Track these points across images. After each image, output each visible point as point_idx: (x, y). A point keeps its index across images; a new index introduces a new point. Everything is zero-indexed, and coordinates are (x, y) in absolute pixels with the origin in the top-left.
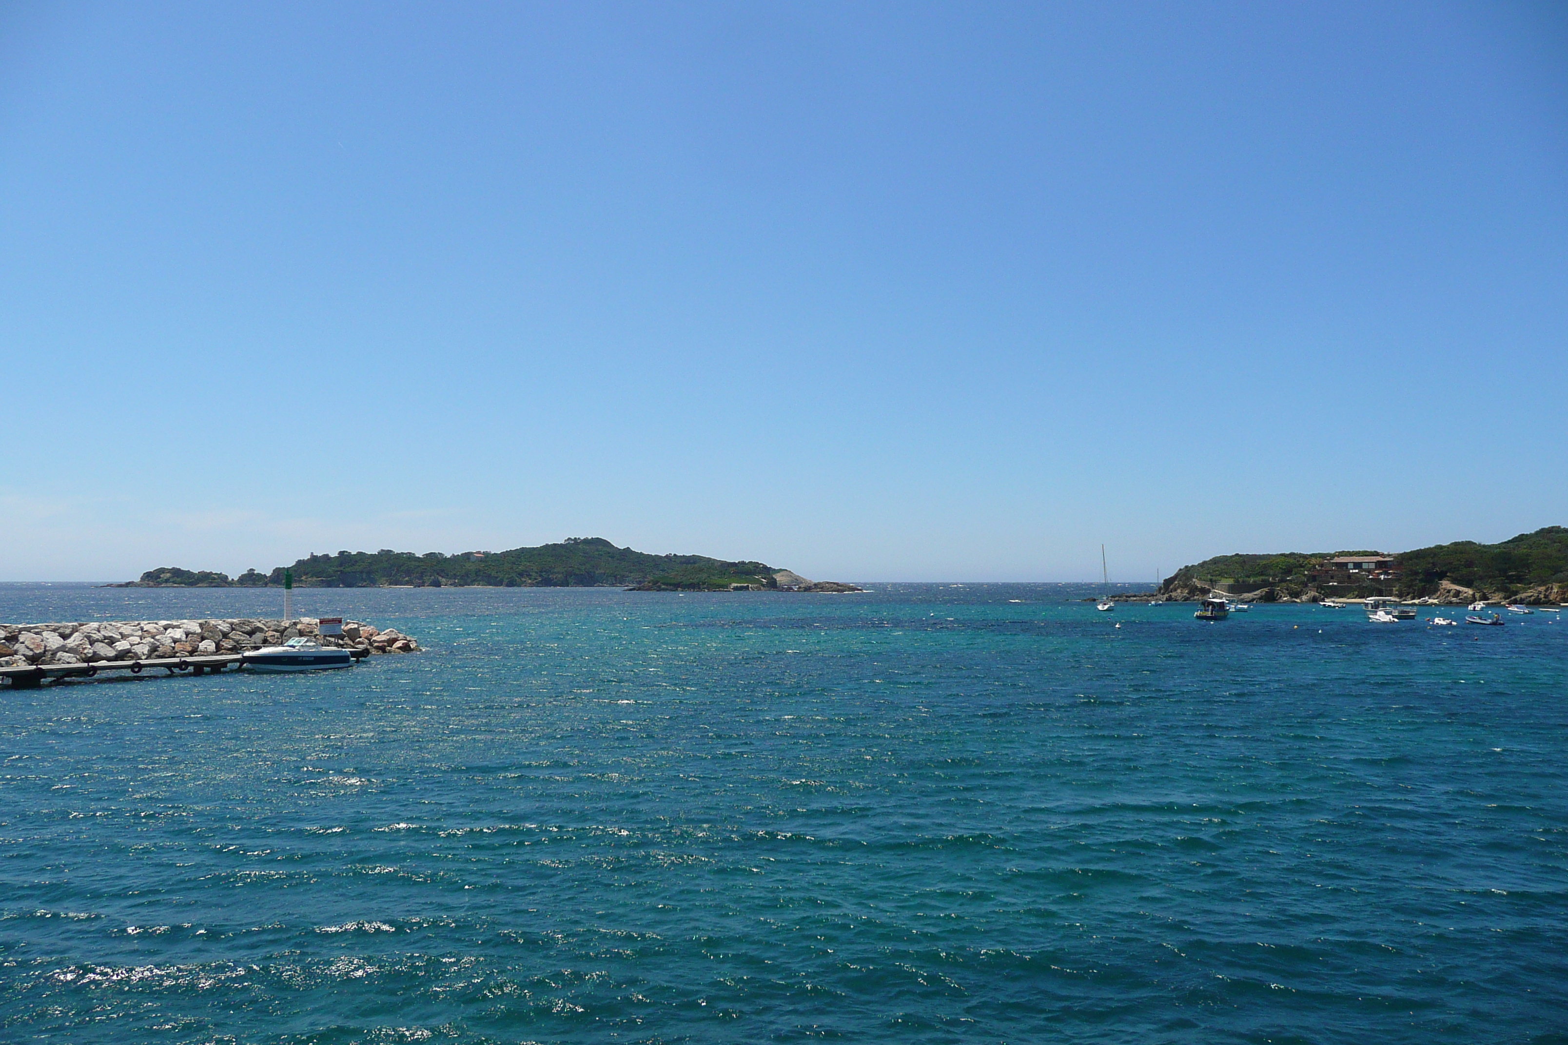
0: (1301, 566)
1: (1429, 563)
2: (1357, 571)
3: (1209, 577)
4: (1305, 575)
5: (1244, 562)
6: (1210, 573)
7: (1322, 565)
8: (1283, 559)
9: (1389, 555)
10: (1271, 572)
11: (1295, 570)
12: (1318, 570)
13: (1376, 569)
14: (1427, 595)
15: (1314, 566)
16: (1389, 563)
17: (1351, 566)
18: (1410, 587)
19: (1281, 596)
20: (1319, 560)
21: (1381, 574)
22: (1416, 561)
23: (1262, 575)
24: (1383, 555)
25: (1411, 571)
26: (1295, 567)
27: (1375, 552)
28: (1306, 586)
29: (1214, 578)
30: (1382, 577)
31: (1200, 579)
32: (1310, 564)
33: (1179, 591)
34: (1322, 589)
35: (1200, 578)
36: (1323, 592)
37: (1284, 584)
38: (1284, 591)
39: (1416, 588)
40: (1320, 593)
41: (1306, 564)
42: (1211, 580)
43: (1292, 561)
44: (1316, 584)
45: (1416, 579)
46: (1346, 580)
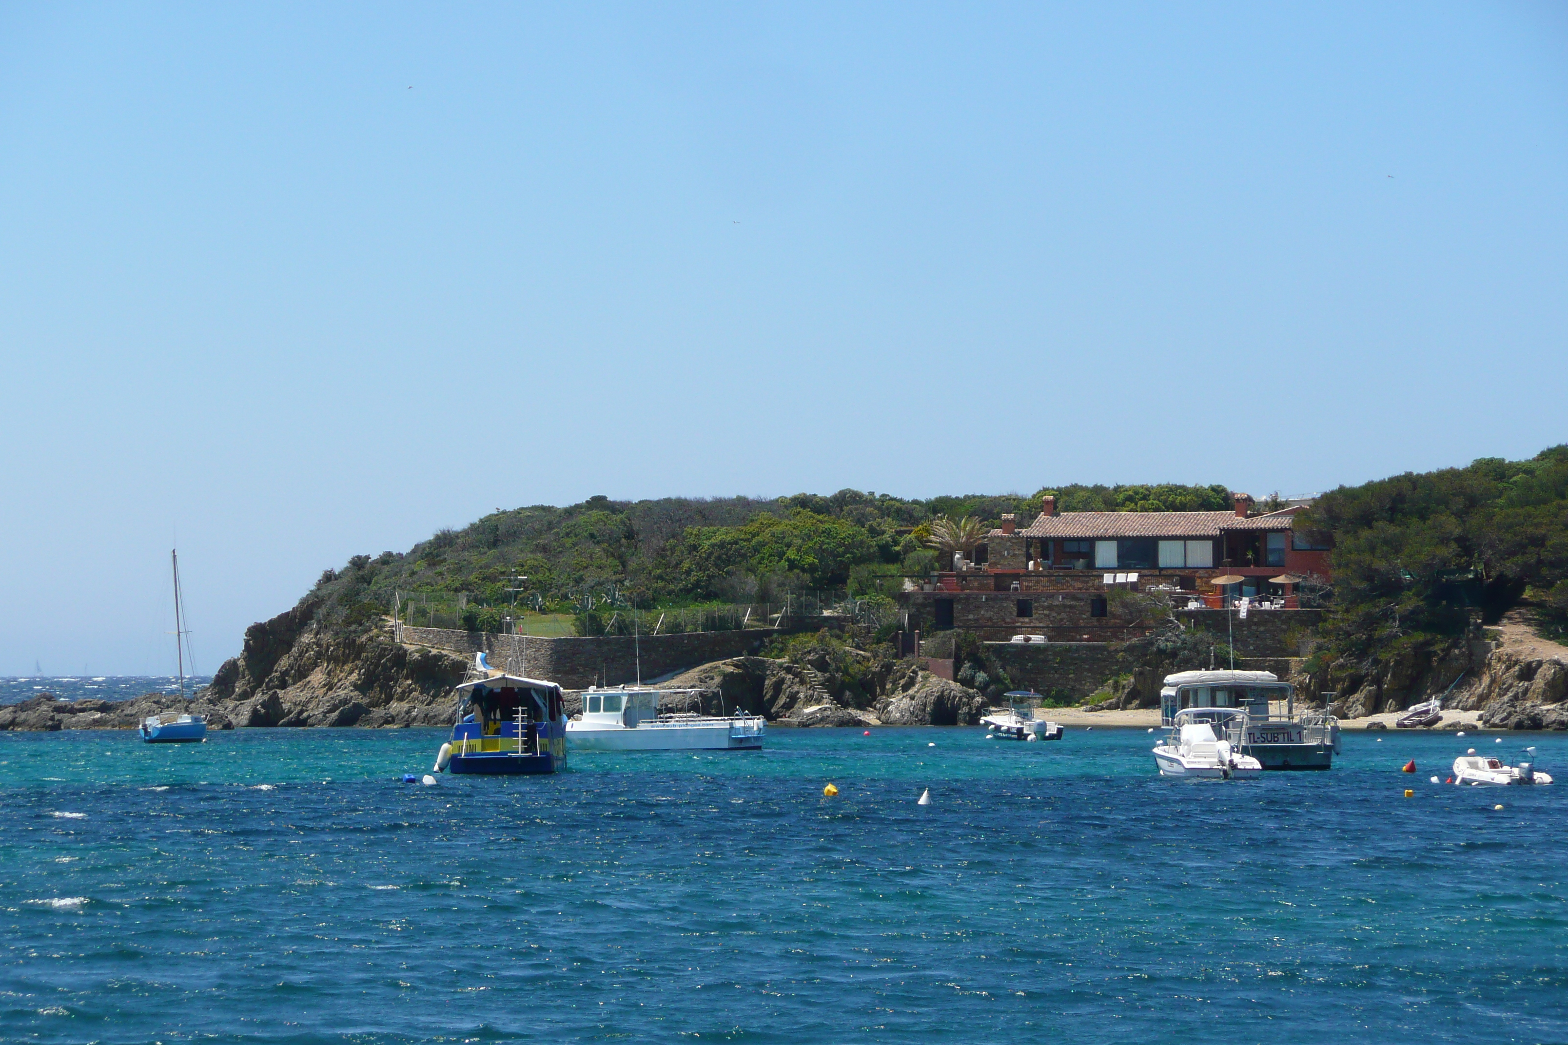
0: (887, 555)
1: (1444, 541)
2: (1133, 577)
3: (462, 604)
4: (903, 598)
5: (630, 535)
6: (465, 586)
7: (979, 553)
8: (807, 519)
9: (1275, 505)
10: (751, 583)
11: (857, 573)
12: (963, 576)
13: (1218, 565)
14: (1439, 690)
15: (945, 556)
16: (1274, 543)
17: (1106, 554)
18: (1362, 651)
19: (793, 699)
20: (967, 525)
21: (1238, 591)
22: (1393, 530)
23: (709, 596)
24: (1246, 505)
25: (1369, 575)
26: (859, 561)
27: (1217, 490)
28: (906, 647)
29: (485, 611)
30: (1243, 606)
31: (420, 617)
32: (924, 544)
33: (317, 677)
34: (979, 664)
35: (422, 613)
36: (981, 676)
37: (808, 641)
38: (810, 672)
39: (1388, 656)
40: (968, 682)
41: (909, 548)
42: (471, 623)
43: (845, 528)
44: (950, 637)
45: (1387, 616)
46: (1085, 617)
